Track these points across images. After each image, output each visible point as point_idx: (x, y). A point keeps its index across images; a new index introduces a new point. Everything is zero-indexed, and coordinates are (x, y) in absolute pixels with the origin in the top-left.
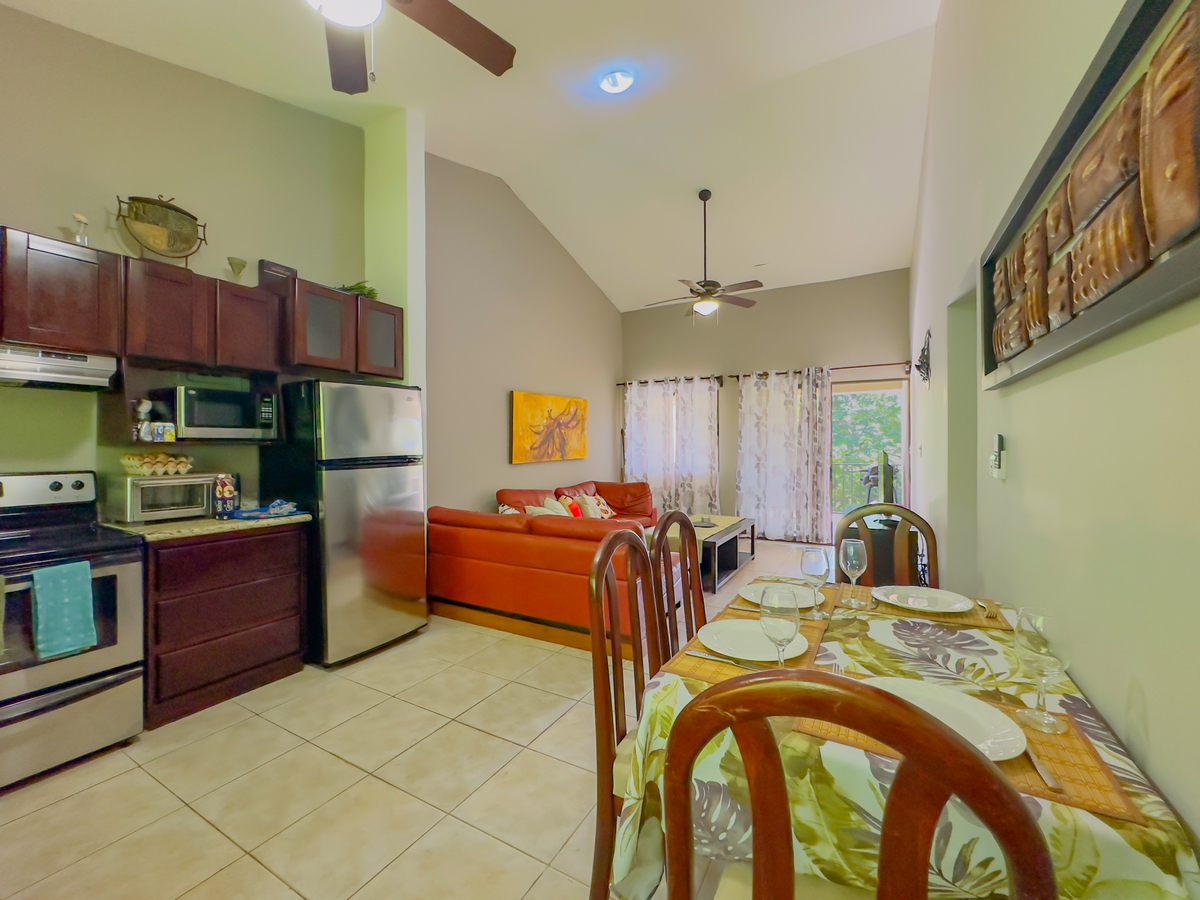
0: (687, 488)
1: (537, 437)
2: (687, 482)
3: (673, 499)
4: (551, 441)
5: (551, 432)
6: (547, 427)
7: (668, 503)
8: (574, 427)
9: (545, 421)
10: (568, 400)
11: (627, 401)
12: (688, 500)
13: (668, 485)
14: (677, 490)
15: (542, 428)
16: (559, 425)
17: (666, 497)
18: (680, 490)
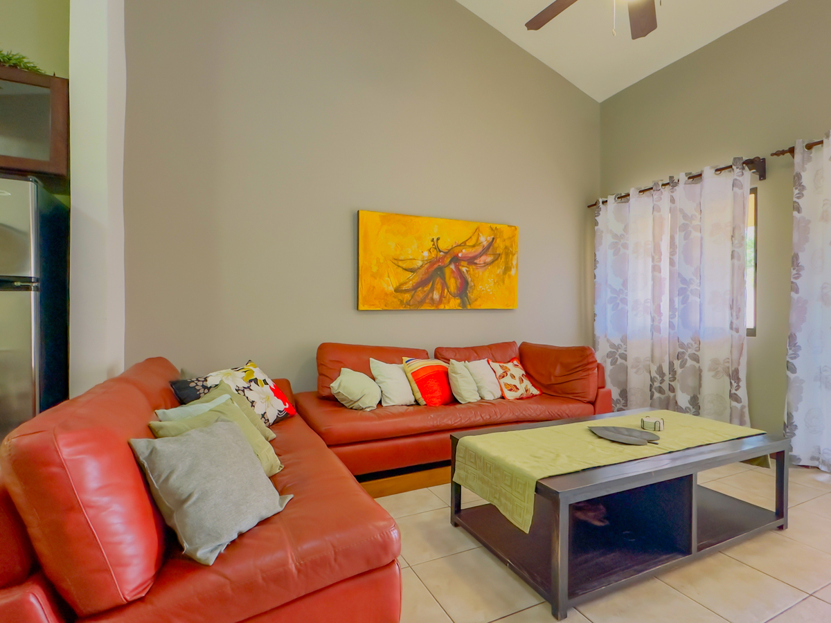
0: (690, 363)
1: (409, 275)
2: (690, 351)
3: (667, 378)
4: (438, 280)
5: (441, 269)
6: (431, 263)
7: (657, 384)
8: (486, 264)
9: (426, 254)
10: (475, 226)
11: (600, 227)
12: (691, 382)
13: (657, 354)
14: (671, 365)
15: (420, 263)
16: (456, 260)
17: (654, 374)
18: (677, 363)
